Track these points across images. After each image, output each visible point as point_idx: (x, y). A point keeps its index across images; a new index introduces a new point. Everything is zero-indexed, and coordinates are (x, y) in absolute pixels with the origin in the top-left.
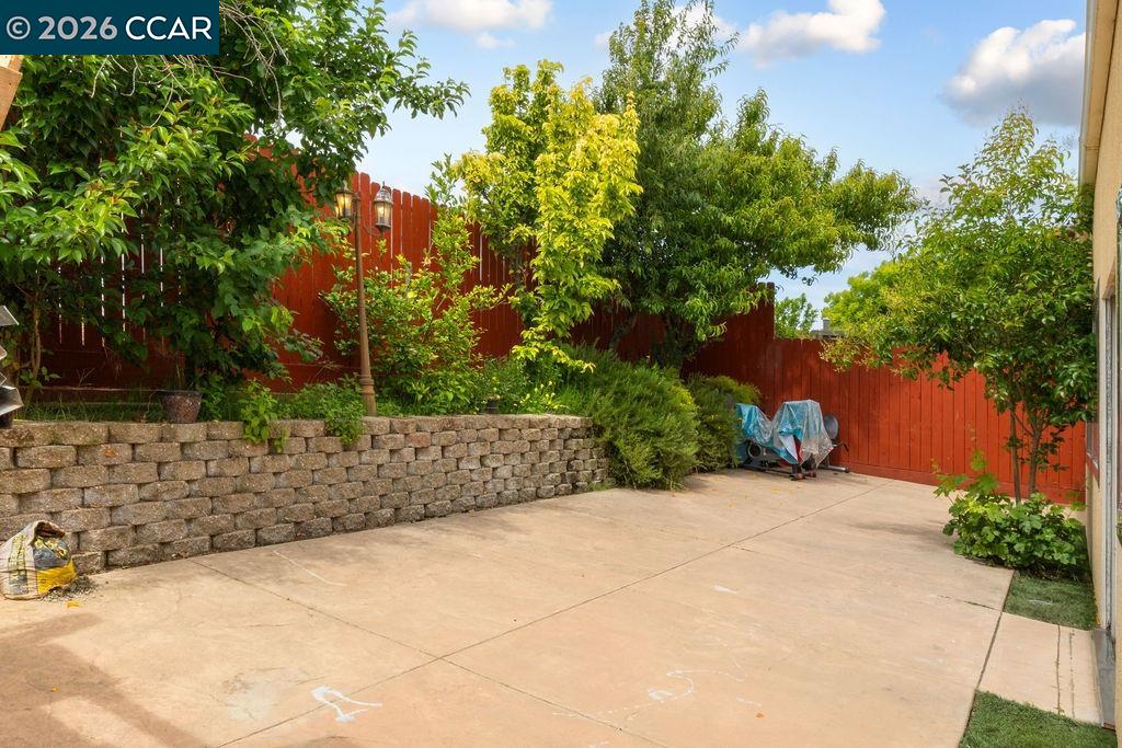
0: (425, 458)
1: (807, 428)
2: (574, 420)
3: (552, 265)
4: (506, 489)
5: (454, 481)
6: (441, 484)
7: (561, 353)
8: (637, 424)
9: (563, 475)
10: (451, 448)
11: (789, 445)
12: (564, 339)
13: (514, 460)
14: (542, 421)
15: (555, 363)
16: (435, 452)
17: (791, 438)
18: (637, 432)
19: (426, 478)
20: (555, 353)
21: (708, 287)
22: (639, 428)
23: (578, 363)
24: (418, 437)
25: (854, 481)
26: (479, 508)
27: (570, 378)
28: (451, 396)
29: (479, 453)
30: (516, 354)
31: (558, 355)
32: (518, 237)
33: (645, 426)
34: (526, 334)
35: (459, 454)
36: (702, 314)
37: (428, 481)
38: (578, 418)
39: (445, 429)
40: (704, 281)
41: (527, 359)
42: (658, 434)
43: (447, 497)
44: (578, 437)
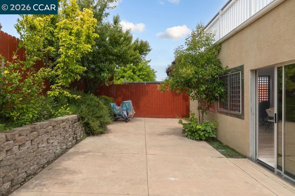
0: (24, 149)
1: (130, 108)
2: (75, 116)
3: (67, 61)
4: (56, 150)
5: (37, 155)
6: (32, 158)
7: (68, 93)
8: (94, 114)
9: (73, 137)
10: (35, 140)
11: (125, 113)
12: (67, 88)
13: (58, 137)
14: (66, 119)
15: (65, 96)
16: (28, 144)
17: (125, 111)
18: (94, 117)
19: (25, 158)
20: (65, 93)
21: (108, 70)
22: (95, 116)
23: (74, 96)
24: (20, 139)
25: (137, 120)
26: (49, 163)
27: (71, 101)
28: (31, 116)
29: (46, 138)
30: (49, 95)
31: (66, 94)
32: (49, 51)
33: (98, 115)
34: (53, 87)
35: (38, 142)
36: (106, 78)
37: (26, 159)
38: (76, 115)
39: (32, 132)
40: (106, 68)
41: (55, 96)
42: (101, 117)
43: (35, 163)
44: (76, 122)
